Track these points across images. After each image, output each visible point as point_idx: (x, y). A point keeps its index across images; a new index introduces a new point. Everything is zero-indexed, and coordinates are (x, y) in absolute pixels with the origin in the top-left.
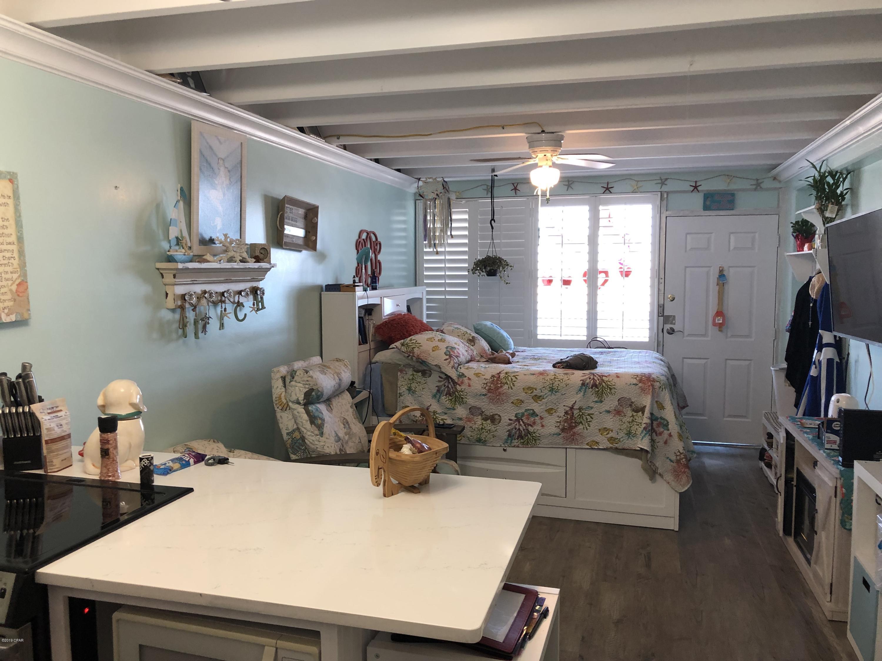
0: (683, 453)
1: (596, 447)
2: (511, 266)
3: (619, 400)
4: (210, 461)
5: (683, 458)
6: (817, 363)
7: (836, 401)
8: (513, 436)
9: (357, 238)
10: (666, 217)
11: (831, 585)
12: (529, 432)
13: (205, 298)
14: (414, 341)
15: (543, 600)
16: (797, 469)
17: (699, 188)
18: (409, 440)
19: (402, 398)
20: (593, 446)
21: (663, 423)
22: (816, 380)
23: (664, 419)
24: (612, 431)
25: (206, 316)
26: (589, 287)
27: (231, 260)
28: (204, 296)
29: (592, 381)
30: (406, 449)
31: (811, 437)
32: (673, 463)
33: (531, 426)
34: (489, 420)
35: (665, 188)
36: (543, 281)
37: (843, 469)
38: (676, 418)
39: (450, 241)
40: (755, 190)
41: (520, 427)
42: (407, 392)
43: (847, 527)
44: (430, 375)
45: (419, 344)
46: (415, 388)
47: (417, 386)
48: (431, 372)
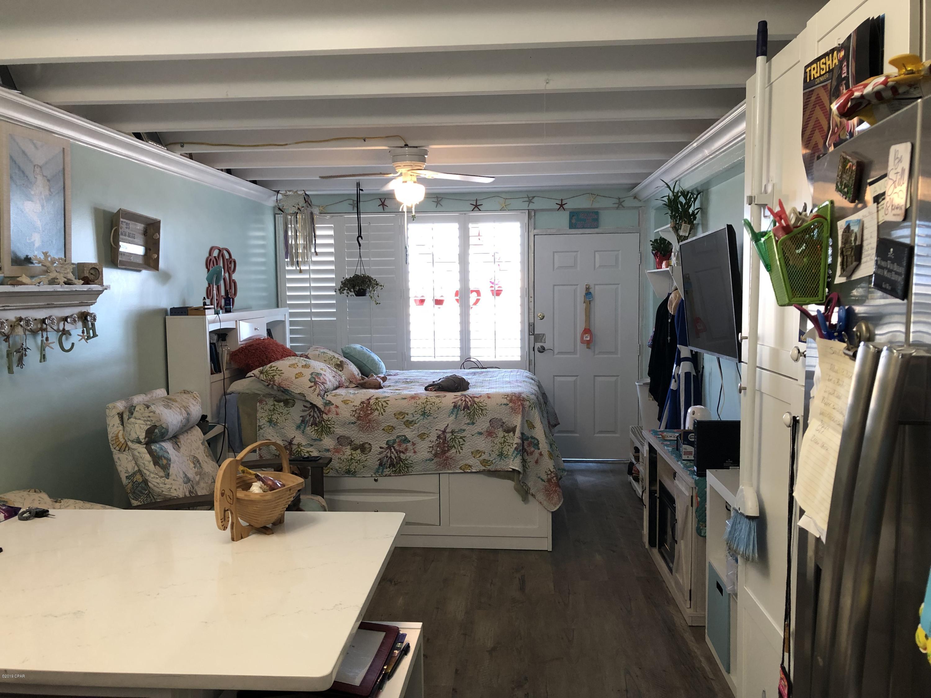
0: (554, 472)
1: (469, 471)
2: (381, 286)
3: (490, 421)
4: (25, 515)
5: (554, 477)
6: (676, 376)
7: (692, 413)
8: (385, 464)
9: (207, 255)
10: (534, 235)
11: (690, 591)
12: (400, 459)
13: (21, 326)
14: (275, 368)
15: (404, 636)
16: (660, 481)
17: (565, 206)
18: (260, 478)
19: (261, 431)
20: (466, 470)
21: (533, 442)
22: (676, 393)
23: (534, 438)
24: (484, 453)
25: (22, 347)
26: (461, 306)
27: (53, 282)
28: (19, 324)
29: (464, 403)
30: (256, 488)
31: (670, 449)
32: (544, 482)
33: (403, 453)
34: (359, 450)
35: (532, 206)
36: (415, 300)
37: (697, 478)
38: (546, 436)
39: (315, 259)
40: (617, 208)
41: (392, 455)
42: (268, 424)
43: (702, 534)
44: (294, 405)
45: (280, 371)
46: (276, 420)
47: (278, 418)
48: (294, 400)
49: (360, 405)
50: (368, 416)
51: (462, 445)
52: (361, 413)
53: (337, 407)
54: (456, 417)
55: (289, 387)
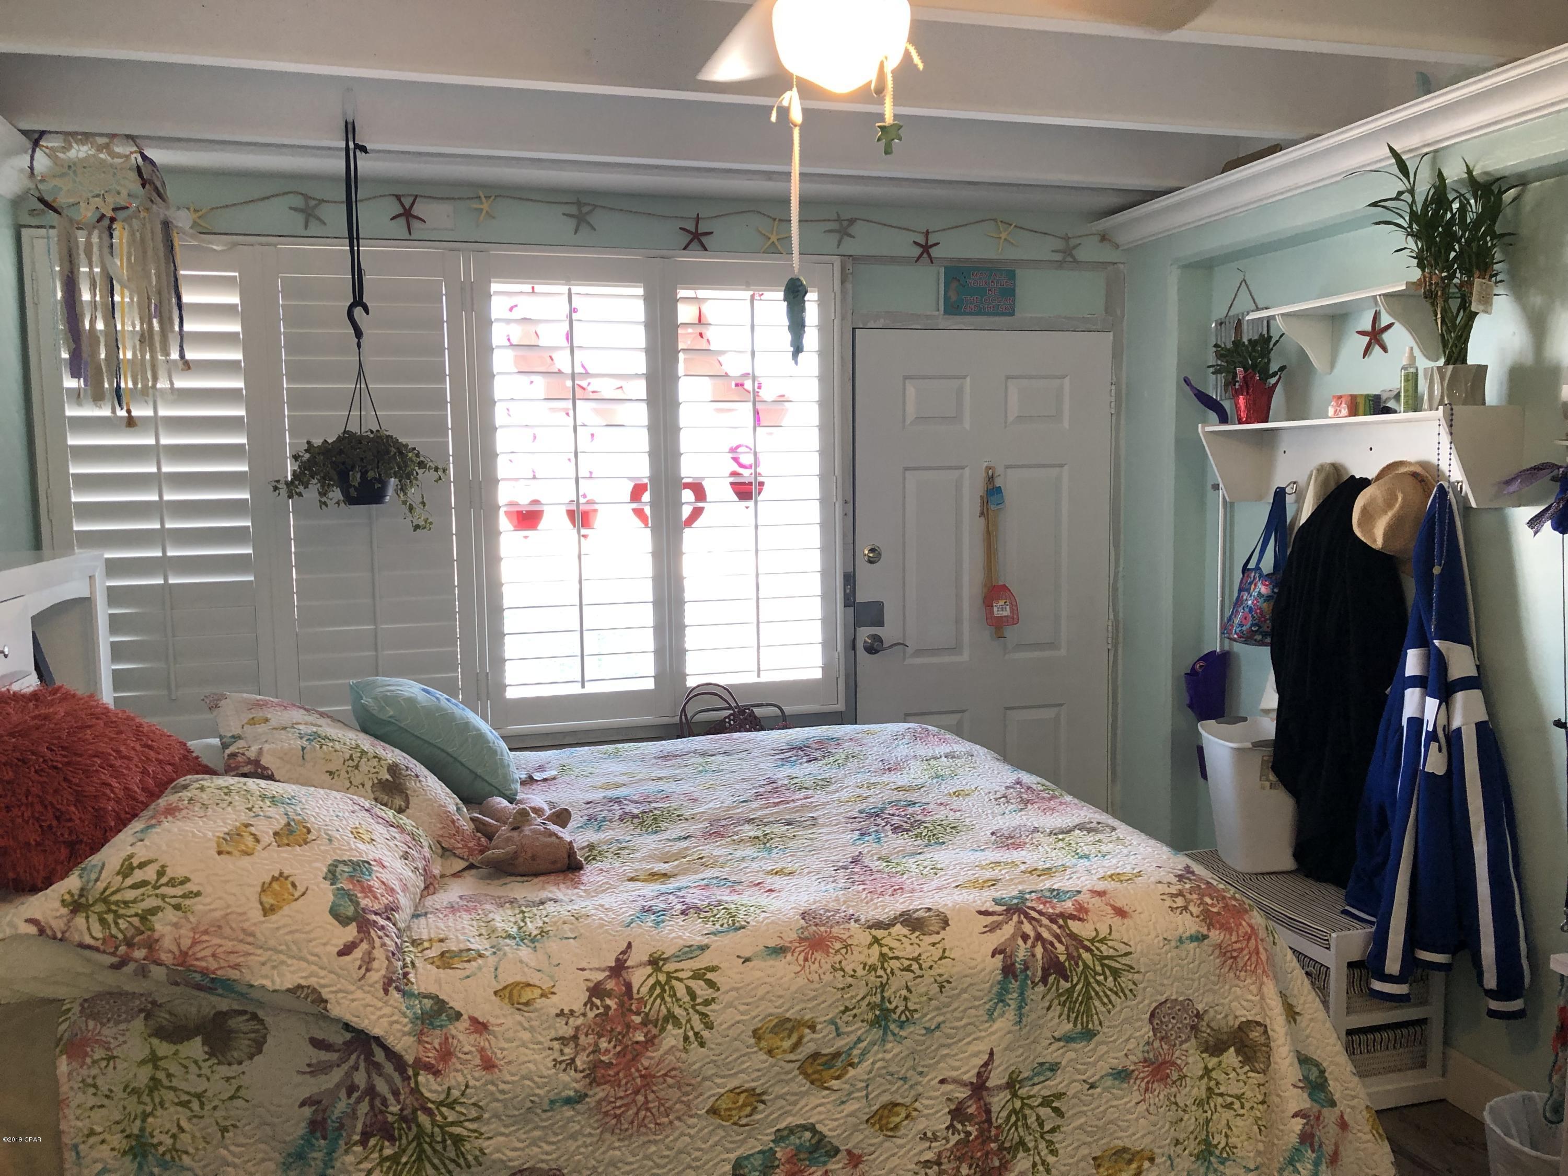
2: (436, 469)
3: (1152, 1015)
10: (854, 329)
14: (150, 873)
17: (934, 252)
26: (657, 532)
35: (851, 247)
36: (513, 515)
39: (181, 381)
40: (1060, 265)
42: (128, 1165)
44: (259, 1046)
45: (182, 883)
46: (174, 1136)
47: (184, 1123)
48: (261, 1022)
49: (589, 1002)
50: (636, 1058)
51: (1053, 1130)
52: (603, 1044)
53: (480, 1026)
54: (1021, 1016)
55: (236, 967)
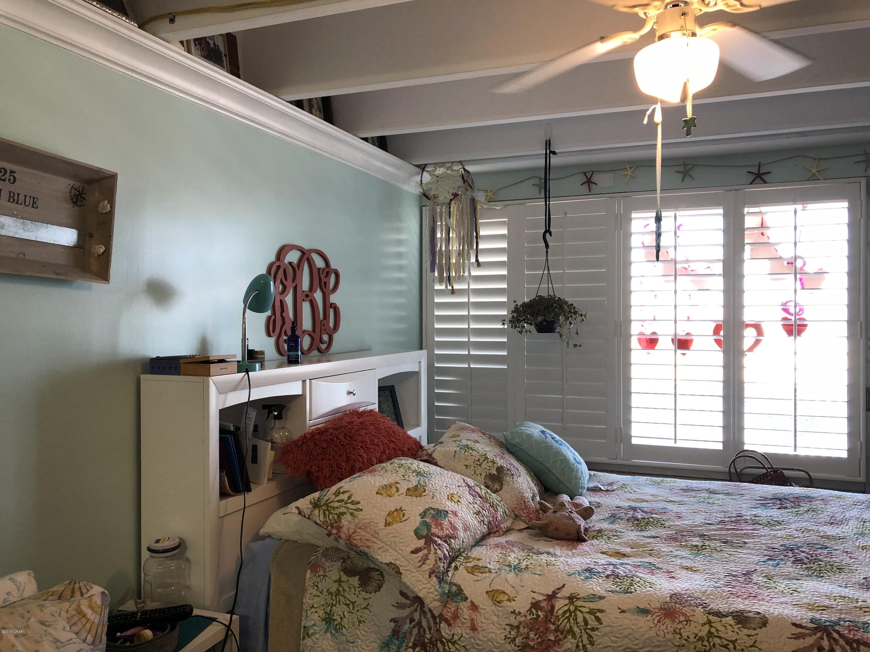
2: (581, 315)
9: (273, 258)
14: (345, 497)
19: (308, 642)
26: (725, 353)
39: (475, 272)
42: (323, 625)
44: (379, 587)
45: (356, 504)
46: (341, 618)
47: (346, 614)
48: (383, 577)
50: (548, 647)
52: (532, 635)
53: (474, 607)
55: (368, 547)
